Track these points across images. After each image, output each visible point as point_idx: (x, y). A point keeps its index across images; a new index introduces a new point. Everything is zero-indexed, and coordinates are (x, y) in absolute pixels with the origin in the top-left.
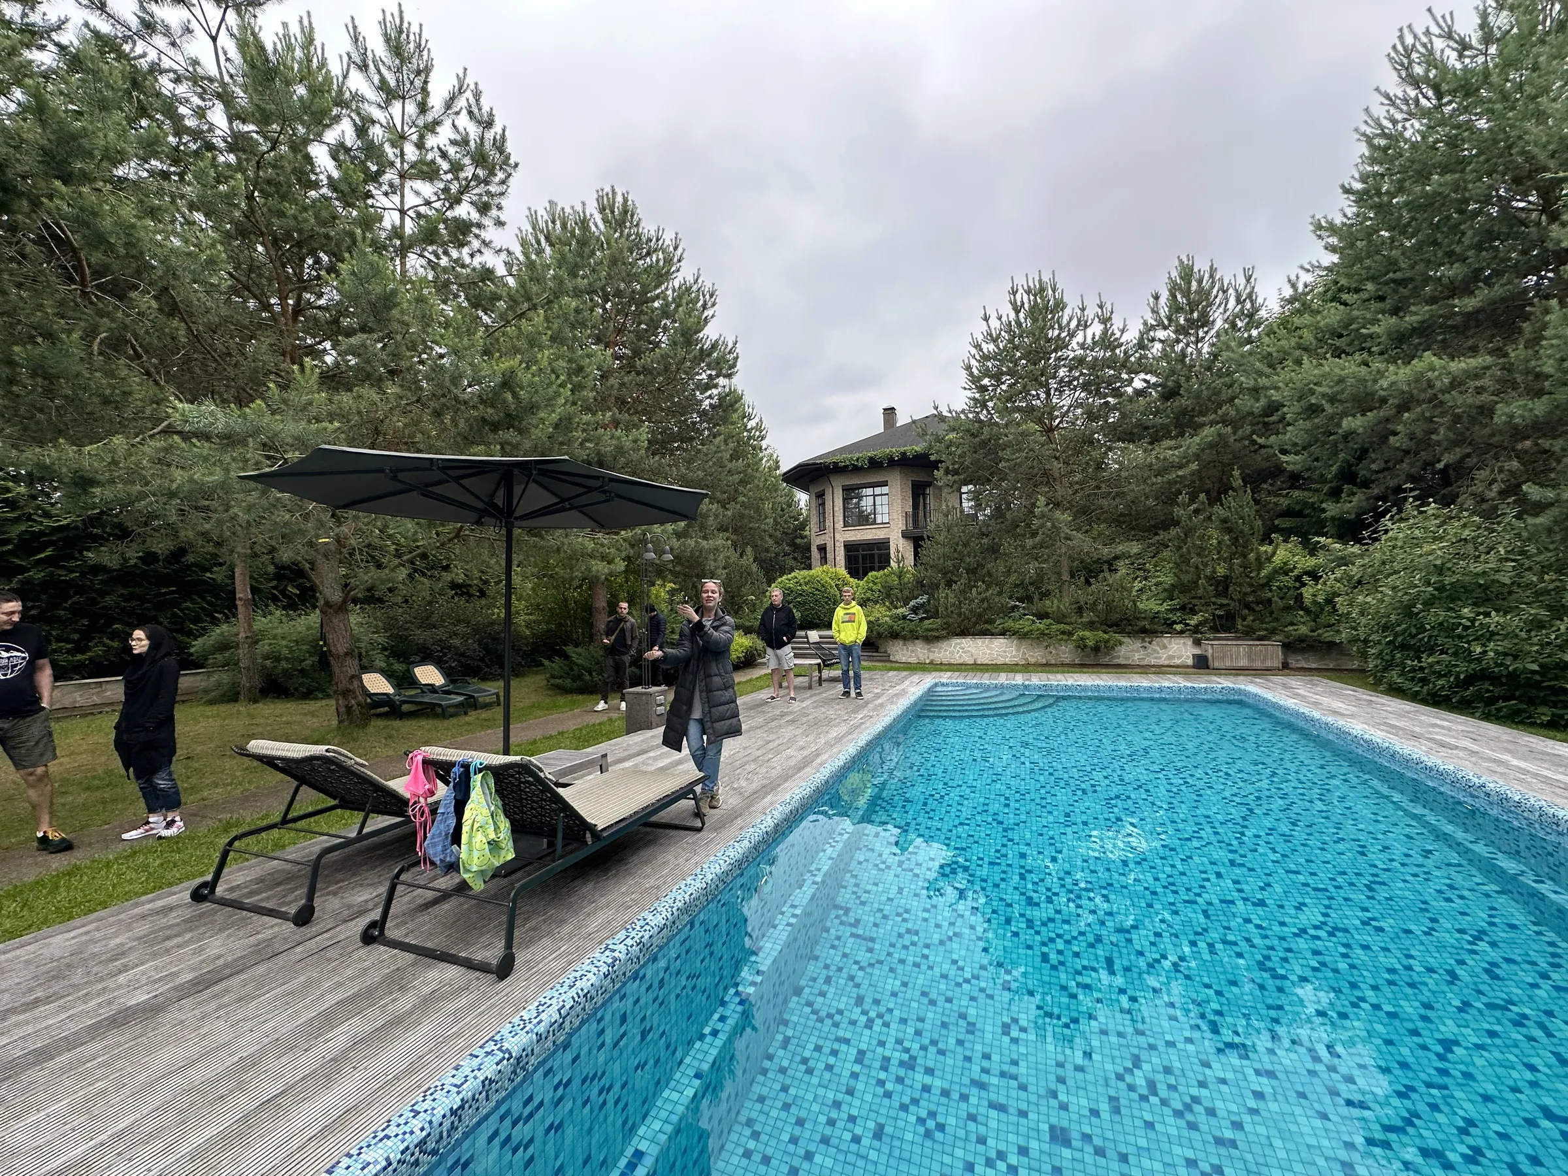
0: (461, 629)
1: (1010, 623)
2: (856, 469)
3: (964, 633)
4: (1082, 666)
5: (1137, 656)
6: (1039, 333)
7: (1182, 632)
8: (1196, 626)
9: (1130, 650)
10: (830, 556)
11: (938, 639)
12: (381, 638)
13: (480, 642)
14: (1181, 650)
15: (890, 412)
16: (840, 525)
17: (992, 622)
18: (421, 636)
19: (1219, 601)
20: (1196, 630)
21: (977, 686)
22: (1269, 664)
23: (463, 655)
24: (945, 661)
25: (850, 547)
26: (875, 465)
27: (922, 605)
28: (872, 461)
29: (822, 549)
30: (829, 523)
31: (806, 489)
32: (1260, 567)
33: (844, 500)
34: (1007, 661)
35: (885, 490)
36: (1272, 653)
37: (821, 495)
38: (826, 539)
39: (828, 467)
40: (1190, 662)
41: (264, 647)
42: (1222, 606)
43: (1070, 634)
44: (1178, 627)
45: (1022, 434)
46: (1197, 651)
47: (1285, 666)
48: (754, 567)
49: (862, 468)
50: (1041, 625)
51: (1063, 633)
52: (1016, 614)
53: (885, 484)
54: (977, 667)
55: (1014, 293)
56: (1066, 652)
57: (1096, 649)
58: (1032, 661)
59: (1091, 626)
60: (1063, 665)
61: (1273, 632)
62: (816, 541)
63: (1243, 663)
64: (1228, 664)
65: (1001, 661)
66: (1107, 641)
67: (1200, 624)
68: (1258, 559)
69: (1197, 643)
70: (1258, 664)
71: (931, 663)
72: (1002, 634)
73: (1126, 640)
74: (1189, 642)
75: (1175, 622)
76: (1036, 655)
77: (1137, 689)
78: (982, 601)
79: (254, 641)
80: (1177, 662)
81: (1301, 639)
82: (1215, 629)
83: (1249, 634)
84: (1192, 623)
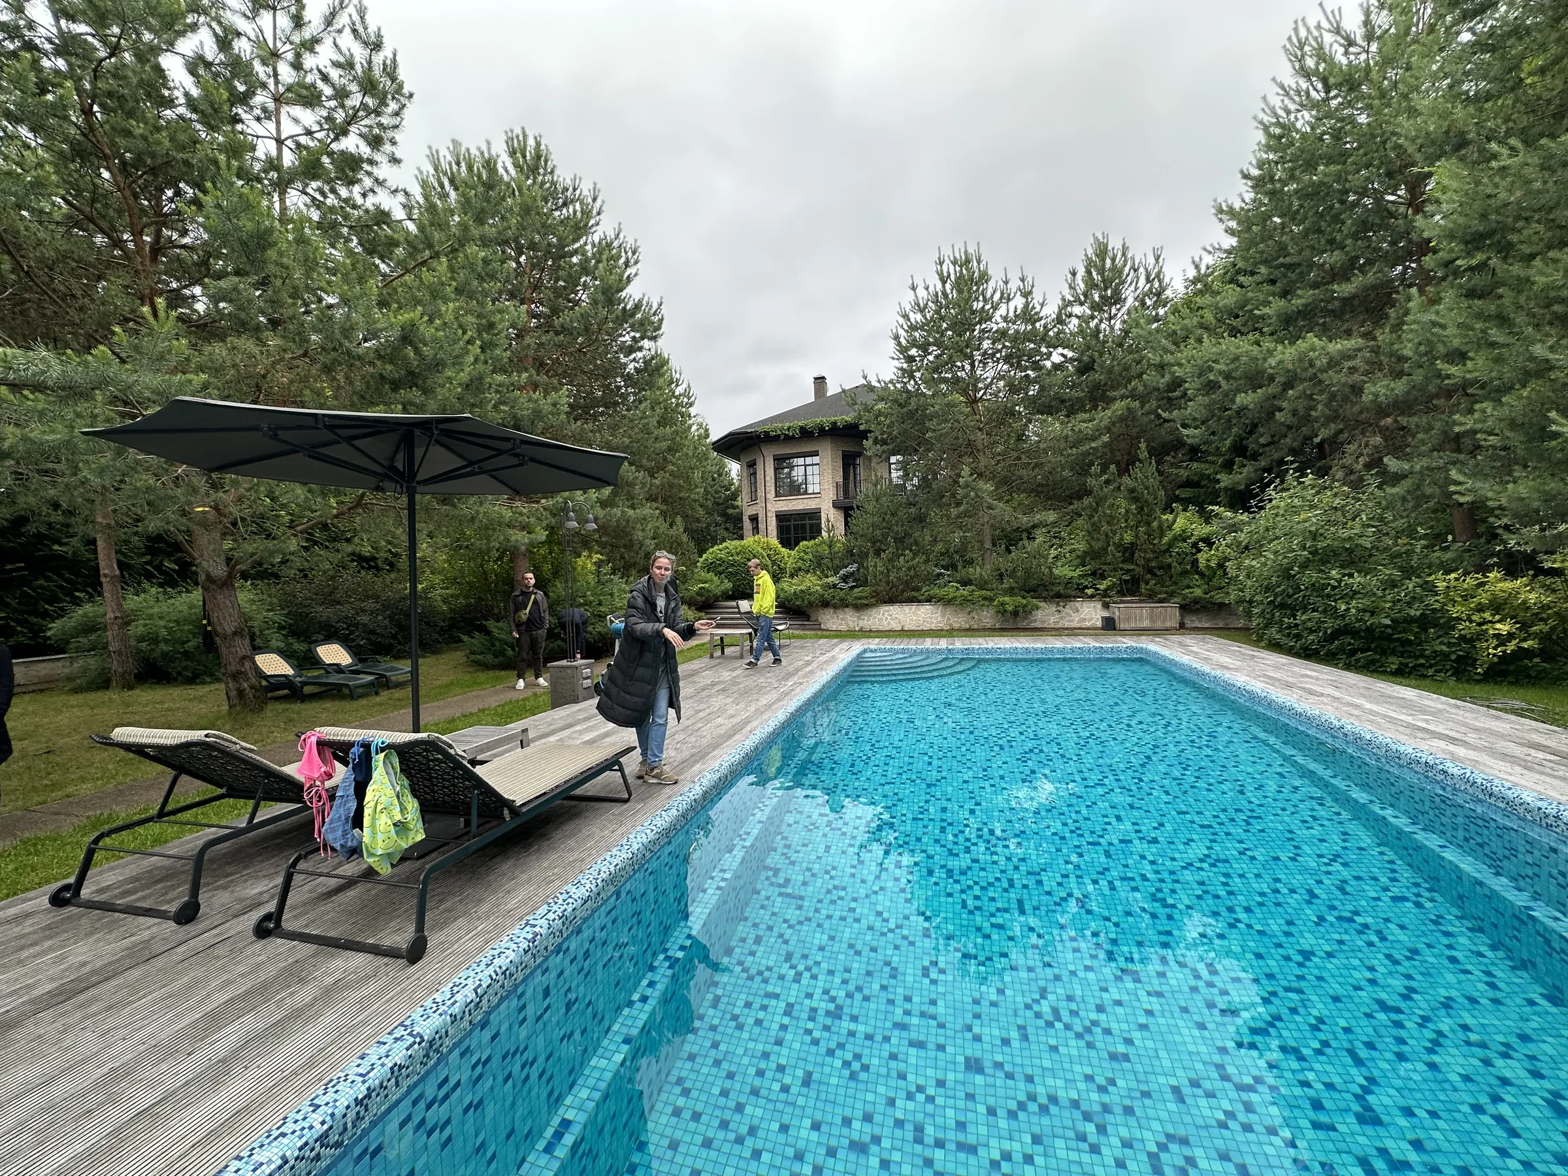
0: (369, 605)
1: (936, 591)
2: (788, 439)
3: (892, 600)
4: (1002, 630)
5: (1052, 619)
6: (964, 304)
7: (1092, 596)
8: (1105, 590)
9: (1047, 614)
10: (762, 526)
11: (867, 606)
12: (278, 617)
13: (391, 618)
14: (1090, 612)
15: (820, 381)
16: (771, 495)
17: (918, 589)
18: (323, 612)
19: (1126, 567)
20: (1105, 594)
21: (903, 651)
22: (1168, 624)
23: (372, 632)
24: (874, 628)
25: (782, 518)
26: (806, 434)
27: (852, 574)
28: (803, 429)
29: (754, 519)
30: (761, 493)
31: (737, 458)
32: (1162, 536)
33: (776, 469)
34: (933, 627)
35: (816, 459)
36: (1170, 613)
37: (752, 465)
38: (758, 509)
39: (759, 437)
40: (1099, 624)
41: (138, 628)
42: (1128, 571)
43: (991, 600)
44: (1089, 592)
45: (948, 405)
46: (1106, 614)
47: (1182, 626)
48: (685, 538)
49: (793, 437)
50: (964, 592)
51: (985, 599)
52: (941, 581)
53: (816, 454)
54: (905, 633)
55: (941, 263)
56: (987, 617)
57: (1015, 614)
58: (956, 626)
59: (1011, 591)
60: (984, 629)
61: (1172, 594)
62: (748, 512)
63: (1146, 624)
64: (1133, 625)
65: (926, 627)
66: (1025, 606)
67: (1109, 588)
68: (1160, 527)
69: (1106, 606)
70: (1159, 625)
71: (861, 630)
72: (928, 601)
73: (1042, 604)
74: (1099, 605)
75: (1086, 587)
76: (959, 620)
77: (1051, 651)
78: (909, 569)
79: (126, 621)
80: (1088, 624)
81: (1196, 601)
82: (1122, 593)
83: (1151, 597)
84: (1102, 587)
